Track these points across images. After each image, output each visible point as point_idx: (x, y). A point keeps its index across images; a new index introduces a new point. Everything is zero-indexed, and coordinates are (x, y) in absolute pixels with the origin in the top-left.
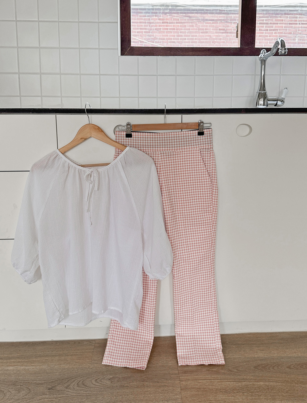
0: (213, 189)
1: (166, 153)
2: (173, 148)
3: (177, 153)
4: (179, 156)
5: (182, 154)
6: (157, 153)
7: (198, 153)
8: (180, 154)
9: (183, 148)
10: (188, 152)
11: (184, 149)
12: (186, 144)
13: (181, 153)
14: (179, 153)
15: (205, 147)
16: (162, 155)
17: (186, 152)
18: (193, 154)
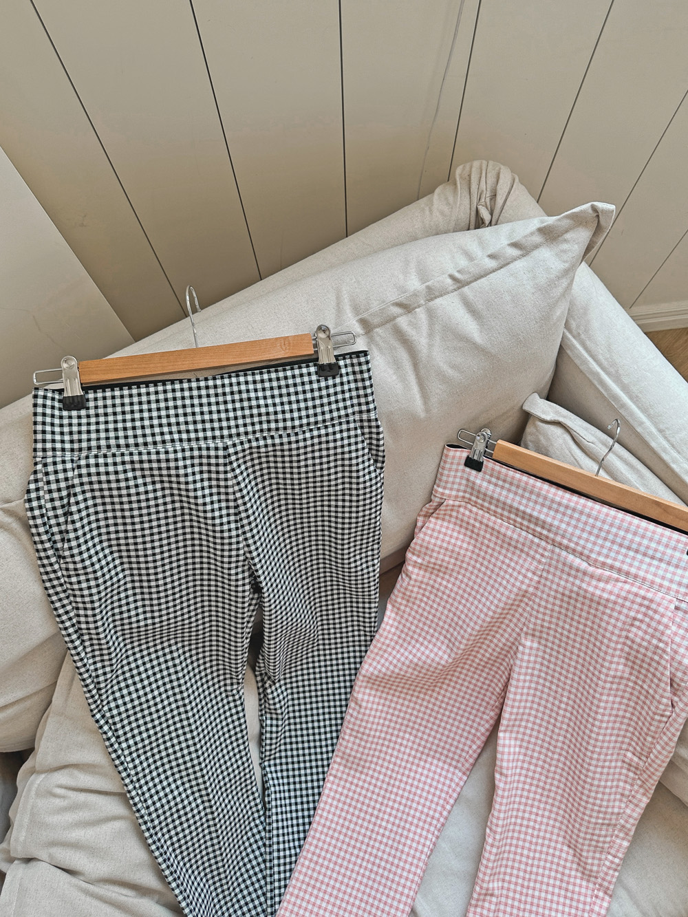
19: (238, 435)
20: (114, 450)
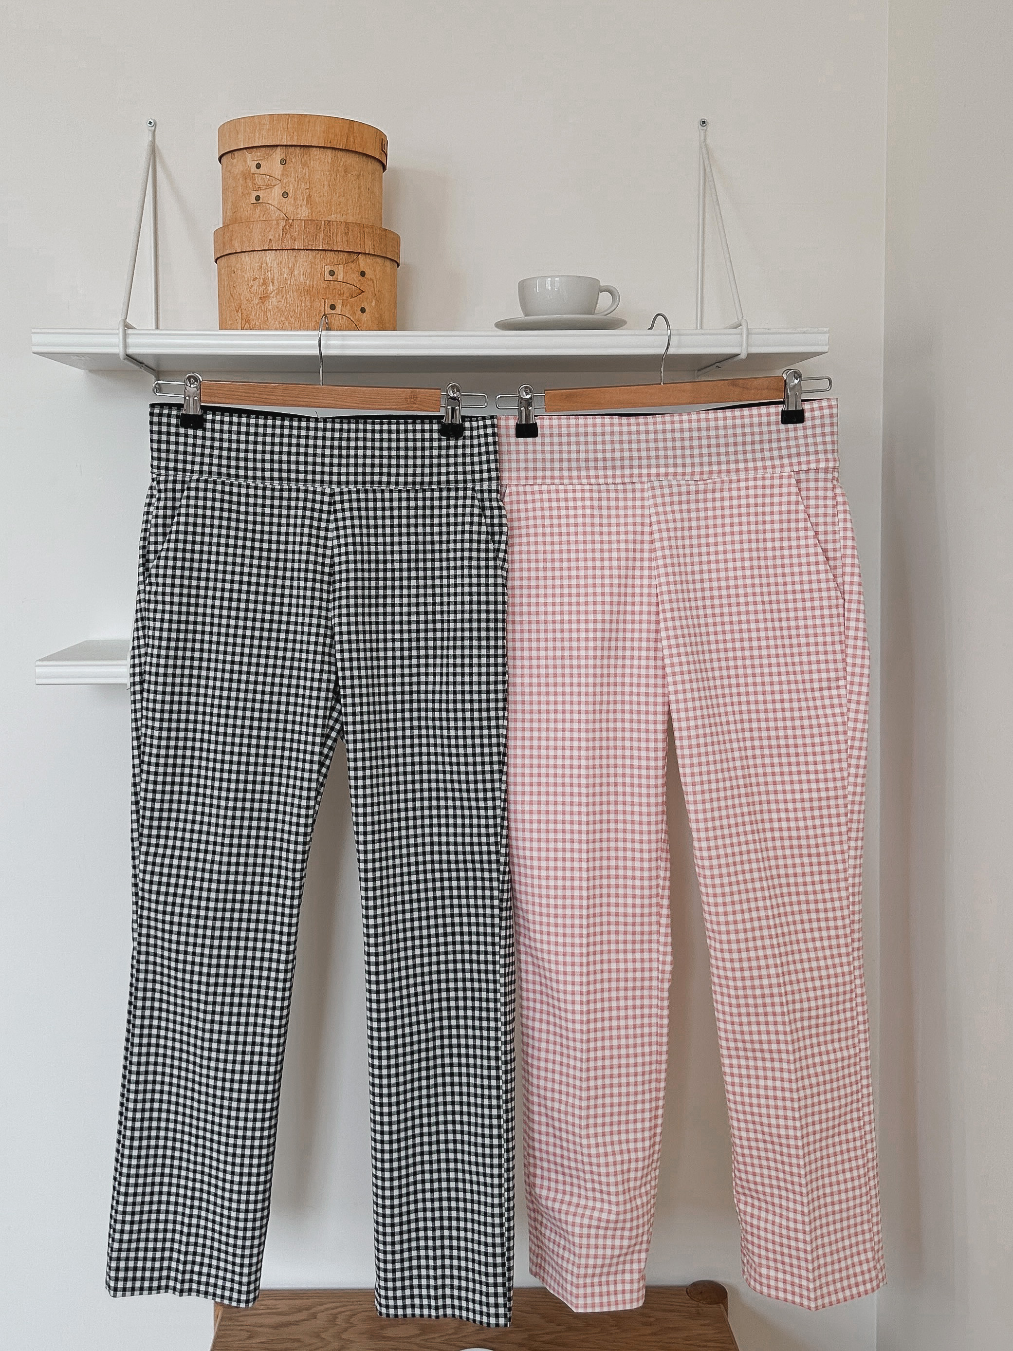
0: (849, 619)
1: (670, 486)
2: (697, 469)
3: (710, 487)
4: (718, 495)
5: (730, 490)
6: (638, 486)
7: (789, 485)
8: (722, 490)
9: (733, 466)
10: (751, 483)
11: (737, 470)
12: (745, 452)
13: (726, 486)
14: (718, 486)
15: (813, 466)
16: (658, 492)
17: (743, 484)
18: (768, 491)
19: (347, 483)
20: (224, 478)
